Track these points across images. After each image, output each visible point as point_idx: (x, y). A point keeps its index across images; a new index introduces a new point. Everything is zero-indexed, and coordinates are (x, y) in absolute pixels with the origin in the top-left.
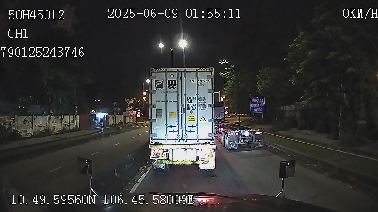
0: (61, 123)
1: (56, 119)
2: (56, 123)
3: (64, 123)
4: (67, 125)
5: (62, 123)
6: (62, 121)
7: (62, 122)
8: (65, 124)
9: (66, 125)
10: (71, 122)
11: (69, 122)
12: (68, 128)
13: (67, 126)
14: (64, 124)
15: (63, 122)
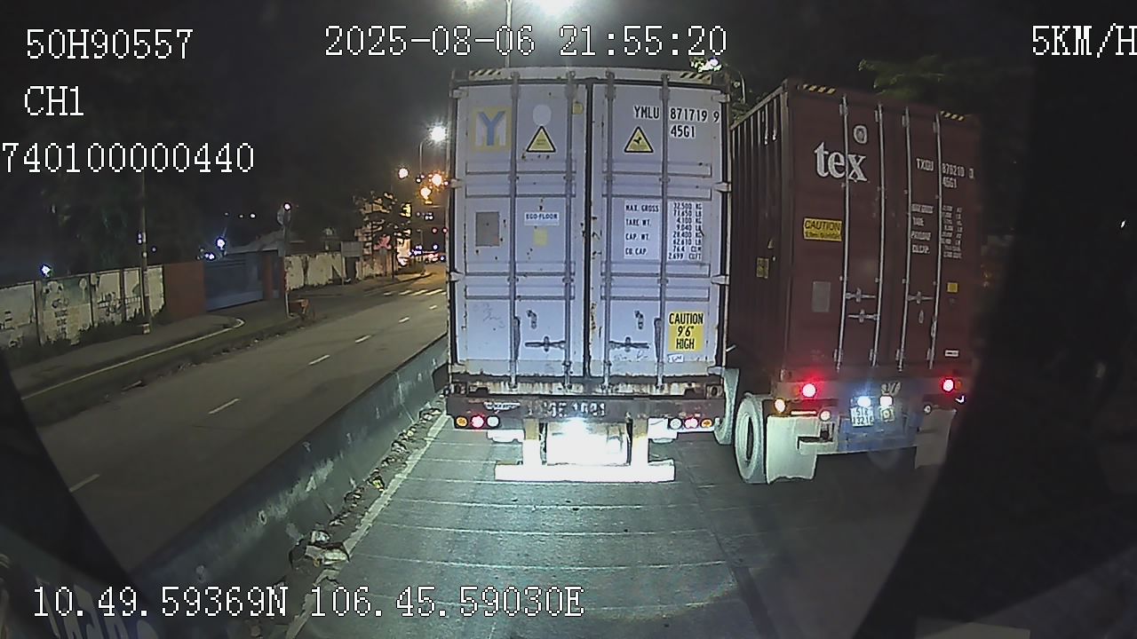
0: (89, 304)
1: (68, 294)
2: (69, 308)
3: (102, 302)
4: (114, 307)
5: (91, 303)
6: (91, 297)
7: (93, 300)
8: (107, 304)
9: (108, 310)
10: (129, 293)
11: (123, 298)
12: (116, 318)
13: (115, 312)
14: (103, 305)
15: (96, 297)
